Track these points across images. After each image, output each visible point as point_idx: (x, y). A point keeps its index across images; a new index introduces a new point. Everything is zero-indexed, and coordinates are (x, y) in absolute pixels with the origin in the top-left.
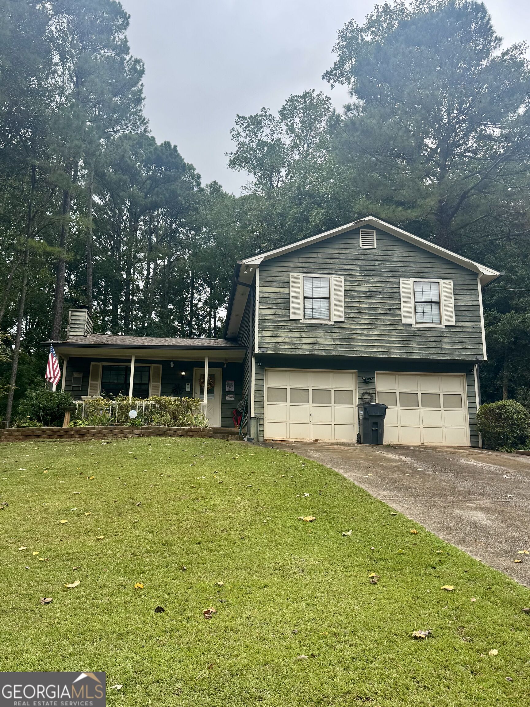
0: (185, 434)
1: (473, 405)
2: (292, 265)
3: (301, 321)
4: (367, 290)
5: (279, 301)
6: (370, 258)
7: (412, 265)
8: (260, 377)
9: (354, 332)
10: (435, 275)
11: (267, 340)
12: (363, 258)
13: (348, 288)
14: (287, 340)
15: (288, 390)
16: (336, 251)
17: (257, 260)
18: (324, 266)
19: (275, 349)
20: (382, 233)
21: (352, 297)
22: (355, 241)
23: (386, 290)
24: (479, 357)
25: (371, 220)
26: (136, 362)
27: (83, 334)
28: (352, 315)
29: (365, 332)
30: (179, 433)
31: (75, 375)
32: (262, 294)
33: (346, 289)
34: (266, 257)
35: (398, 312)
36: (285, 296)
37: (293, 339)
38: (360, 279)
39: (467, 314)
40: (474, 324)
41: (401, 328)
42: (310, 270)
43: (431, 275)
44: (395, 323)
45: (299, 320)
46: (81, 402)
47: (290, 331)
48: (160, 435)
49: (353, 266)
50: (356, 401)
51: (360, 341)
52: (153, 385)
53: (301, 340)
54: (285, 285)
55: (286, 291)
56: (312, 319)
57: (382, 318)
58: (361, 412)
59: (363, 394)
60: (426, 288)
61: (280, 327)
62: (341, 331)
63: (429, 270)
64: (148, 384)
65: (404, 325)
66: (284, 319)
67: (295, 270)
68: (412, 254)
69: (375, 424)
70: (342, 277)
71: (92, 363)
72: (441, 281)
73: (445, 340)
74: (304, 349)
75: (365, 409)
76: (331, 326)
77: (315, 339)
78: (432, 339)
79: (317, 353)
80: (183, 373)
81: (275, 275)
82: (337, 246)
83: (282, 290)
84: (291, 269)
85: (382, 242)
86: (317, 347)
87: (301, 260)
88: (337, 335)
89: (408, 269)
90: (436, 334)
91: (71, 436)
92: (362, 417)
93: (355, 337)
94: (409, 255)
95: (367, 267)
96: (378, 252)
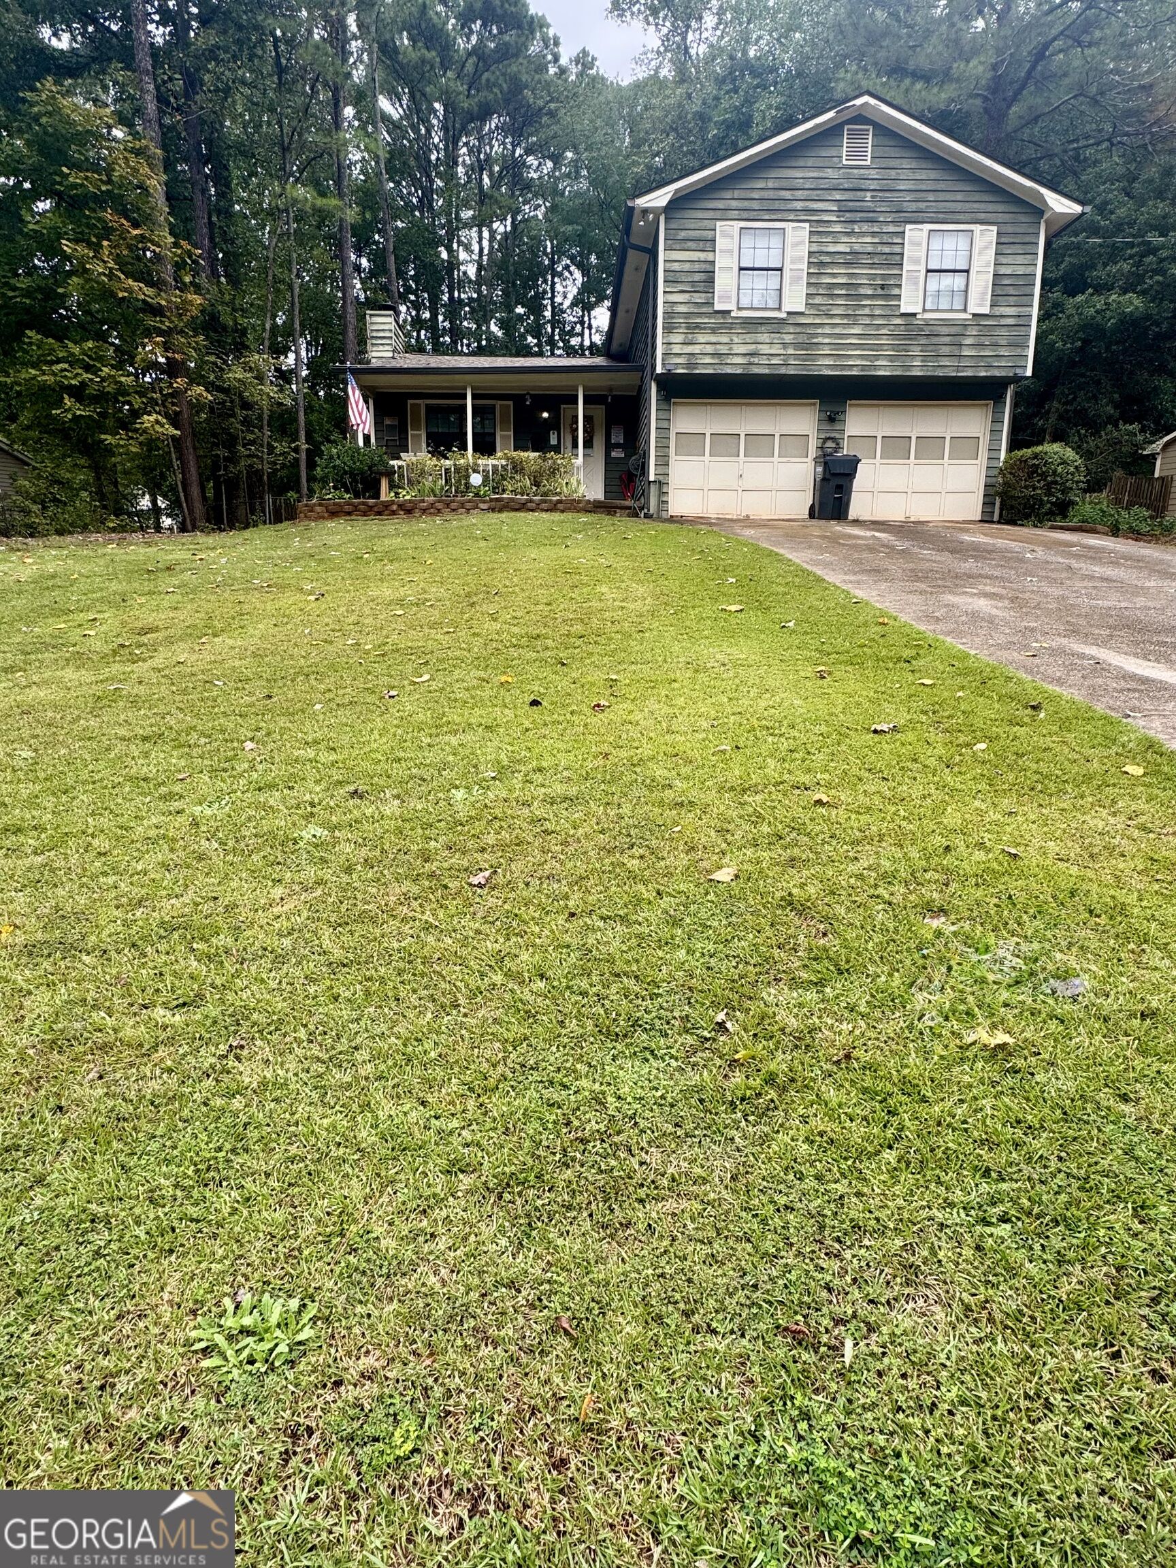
0: (553, 508)
1: (994, 455)
2: (720, 205)
3: (733, 314)
4: (848, 250)
5: (697, 277)
6: (856, 186)
7: (931, 197)
8: (663, 415)
9: (819, 331)
10: (967, 217)
11: (676, 349)
12: (846, 186)
13: (815, 248)
14: (709, 349)
15: (708, 436)
16: (799, 173)
17: (659, 198)
18: (777, 205)
19: (689, 365)
20: (886, 133)
21: (822, 264)
22: (833, 152)
23: (880, 249)
24: (1018, 371)
25: (866, 104)
26: (474, 397)
27: (390, 354)
28: (818, 300)
29: (837, 331)
30: (544, 506)
31: (387, 422)
32: (668, 265)
33: (812, 249)
34: (677, 191)
35: (895, 291)
36: (708, 267)
37: (718, 347)
38: (838, 228)
39: (1011, 291)
40: (1020, 309)
41: (898, 321)
42: (752, 215)
43: (961, 217)
44: (889, 313)
45: (729, 312)
46: (400, 463)
47: (714, 331)
48: (516, 510)
49: (827, 204)
50: (813, 452)
51: (827, 347)
52: (502, 437)
53: (731, 349)
54: (708, 246)
55: (710, 256)
56: (751, 308)
57: (869, 302)
58: (820, 469)
59: (826, 440)
60: (950, 242)
61: (697, 326)
62: (798, 330)
63: (958, 207)
64: (494, 434)
65: (903, 315)
66: (704, 310)
67: (725, 216)
68: (933, 175)
69: (840, 488)
70: (807, 225)
71: (409, 402)
72: (977, 228)
73: (969, 341)
74: (735, 365)
75: (826, 463)
76: (782, 322)
77: (754, 346)
78: (947, 340)
79: (756, 370)
80: (545, 415)
81: (692, 226)
82: (801, 163)
83: (702, 256)
84: (718, 214)
85: (881, 152)
86: (756, 360)
87: (737, 194)
88: (791, 336)
89: (922, 206)
90: (953, 330)
91: (394, 513)
92: (819, 477)
93: (820, 340)
94: (928, 175)
95: (851, 204)
96: (873, 174)
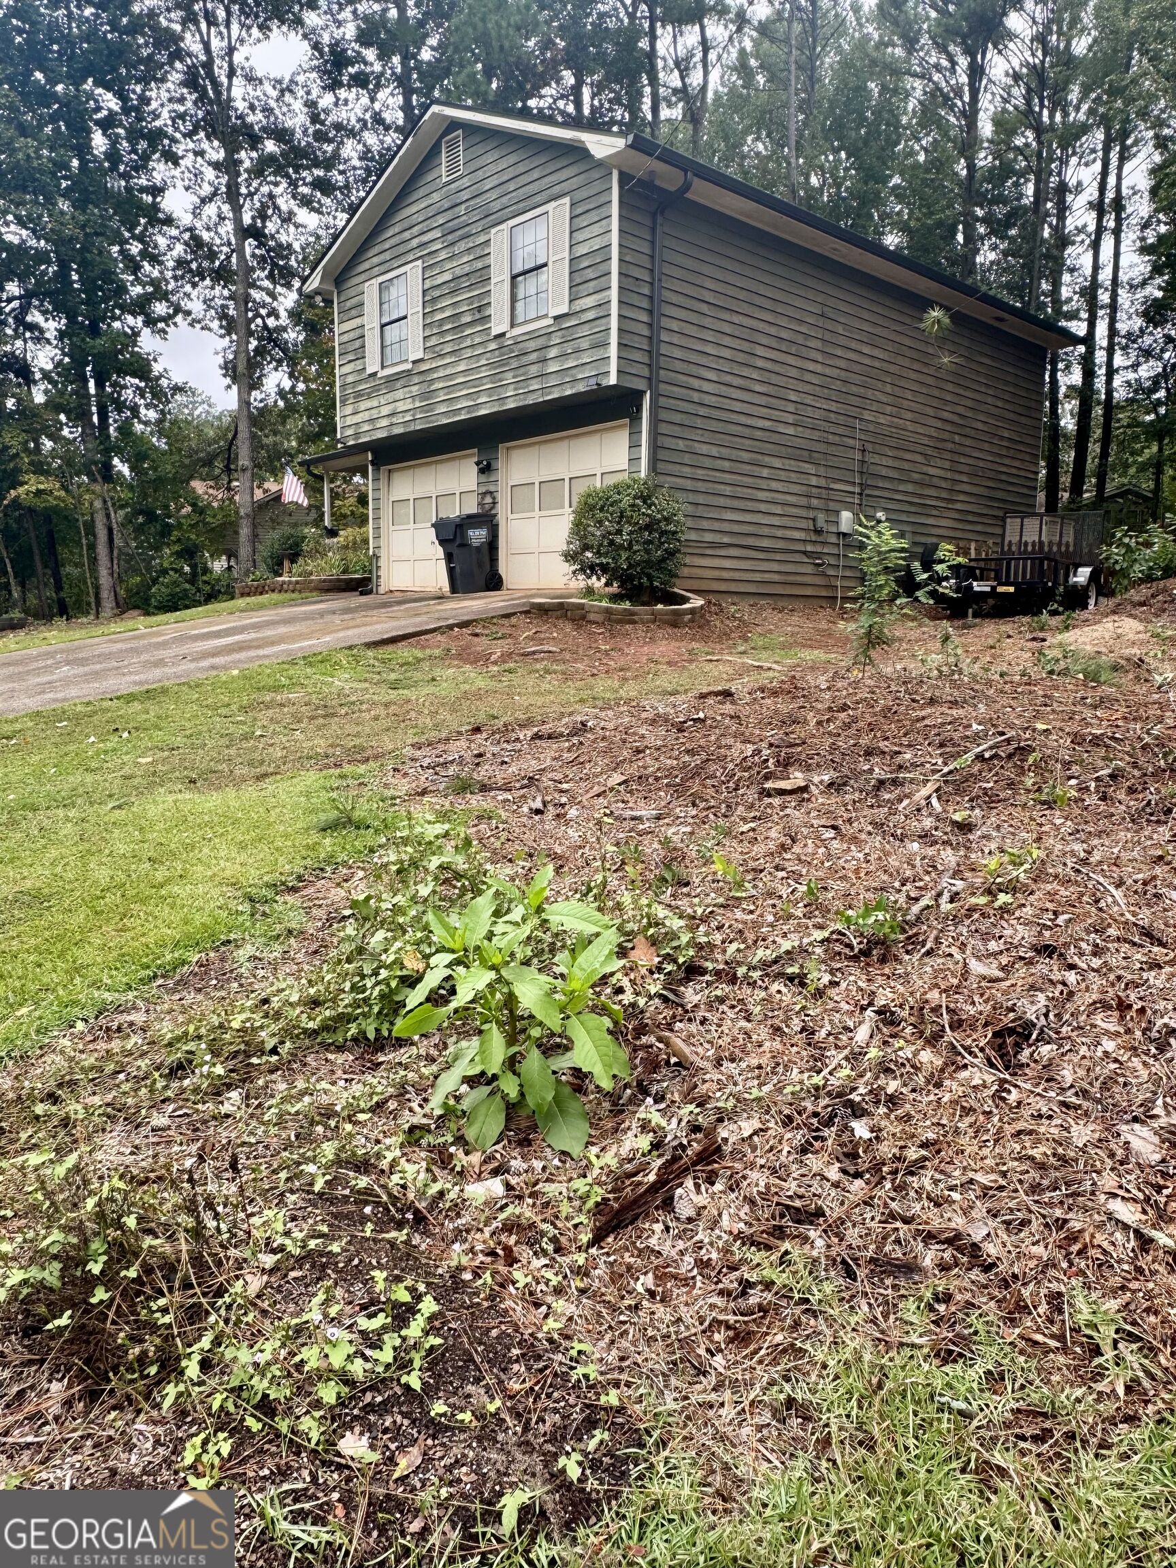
2: (367, 265)
3: (379, 375)
4: (451, 277)
5: (356, 344)
6: (453, 203)
7: (512, 186)
8: (377, 485)
9: (436, 375)
10: (543, 197)
11: (348, 421)
12: (446, 206)
13: (428, 284)
14: (367, 416)
15: (411, 502)
16: (414, 209)
18: (402, 249)
19: (355, 435)
20: (471, 130)
21: (432, 301)
22: (435, 173)
23: (474, 266)
24: (602, 380)
28: (431, 342)
29: (448, 372)
32: (340, 338)
33: (425, 287)
35: (488, 312)
36: (362, 332)
37: (372, 412)
38: (443, 255)
39: (590, 274)
40: (599, 296)
41: (492, 346)
42: (386, 267)
43: (538, 199)
44: (484, 339)
45: (377, 373)
47: (369, 397)
49: (434, 232)
51: (441, 393)
53: (379, 412)
54: (360, 310)
55: (361, 321)
56: (391, 365)
57: (470, 331)
59: (484, 495)
60: (530, 235)
61: (359, 394)
62: (420, 378)
65: (494, 338)
66: (361, 376)
67: (369, 276)
70: (419, 263)
72: (552, 208)
76: (408, 373)
77: (393, 405)
78: (534, 357)
79: (395, 431)
81: (353, 294)
84: (365, 276)
85: (470, 154)
86: (395, 420)
87: (376, 249)
88: (417, 387)
89: (505, 200)
90: (540, 342)
93: (436, 385)
95: (450, 224)
96: (465, 182)
